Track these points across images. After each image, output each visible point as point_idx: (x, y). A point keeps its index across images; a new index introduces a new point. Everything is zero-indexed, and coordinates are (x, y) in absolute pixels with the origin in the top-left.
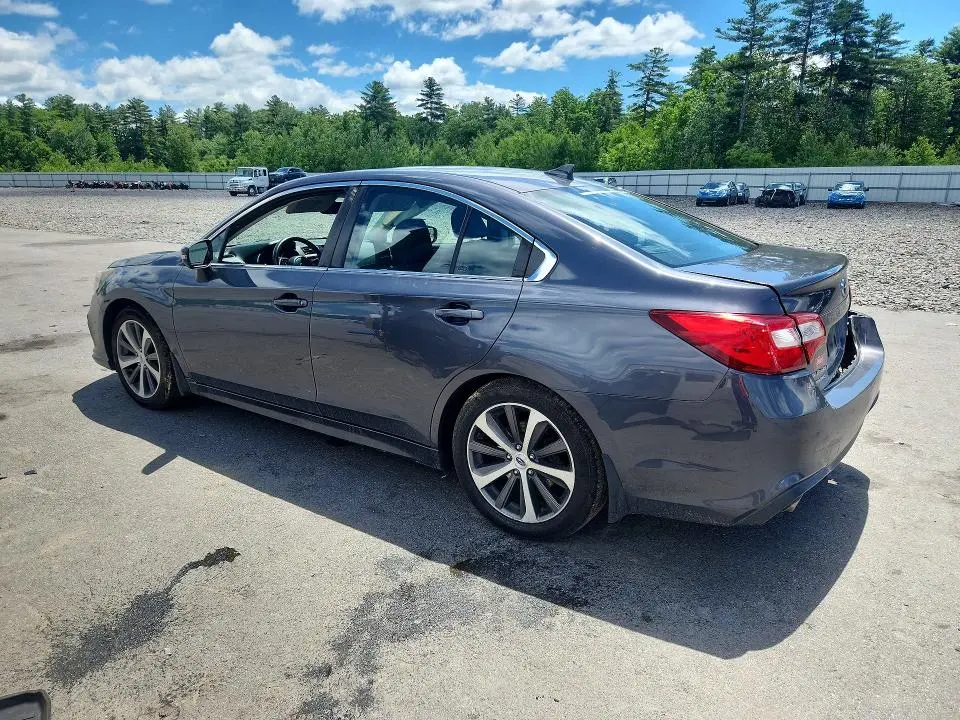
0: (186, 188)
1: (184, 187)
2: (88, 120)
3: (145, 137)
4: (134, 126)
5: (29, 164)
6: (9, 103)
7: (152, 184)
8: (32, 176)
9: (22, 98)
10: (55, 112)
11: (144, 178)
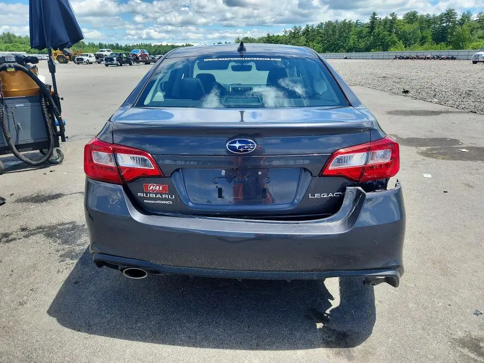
0: (455, 59)
1: (453, 58)
2: (421, 23)
3: (449, 31)
4: (445, 25)
5: (385, 47)
6: (386, 18)
7: (435, 57)
8: (386, 53)
9: (392, 15)
10: (406, 21)
11: (433, 54)
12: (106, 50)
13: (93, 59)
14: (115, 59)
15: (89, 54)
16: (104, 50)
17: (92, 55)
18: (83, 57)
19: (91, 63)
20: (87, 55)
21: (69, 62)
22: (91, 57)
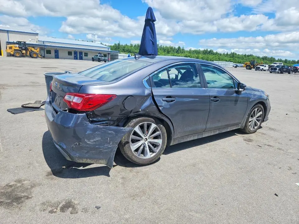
12: (278, 63)
13: (267, 68)
14: (278, 69)
15: (265, 65)
16: (277, 63)
17: (267, 66)
18: (260, 67)
19: (265, 70)
20: (263, 66)
21: (253, 69)
22: (266, 67)
